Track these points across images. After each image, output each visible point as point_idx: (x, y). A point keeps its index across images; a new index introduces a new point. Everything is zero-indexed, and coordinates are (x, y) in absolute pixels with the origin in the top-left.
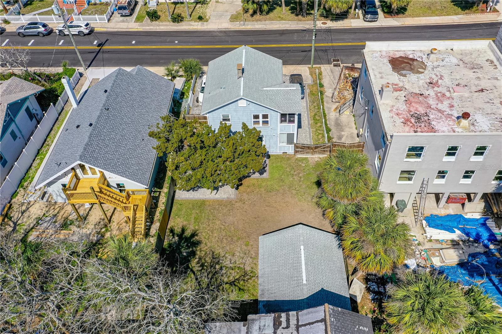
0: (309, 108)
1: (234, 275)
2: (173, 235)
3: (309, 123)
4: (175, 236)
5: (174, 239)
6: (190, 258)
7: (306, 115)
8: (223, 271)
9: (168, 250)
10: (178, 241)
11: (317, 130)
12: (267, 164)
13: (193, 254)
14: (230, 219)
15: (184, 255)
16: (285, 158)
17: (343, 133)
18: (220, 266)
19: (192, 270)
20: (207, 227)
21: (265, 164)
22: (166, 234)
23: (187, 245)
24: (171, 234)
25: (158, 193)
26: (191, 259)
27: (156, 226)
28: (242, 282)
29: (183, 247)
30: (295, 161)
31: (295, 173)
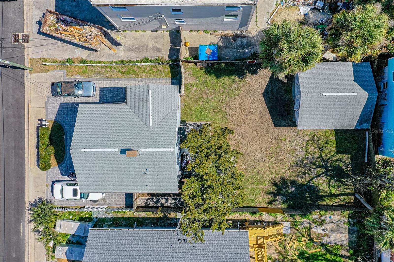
0: (109, 77)
1: (313, 148)
2: (275, 201)
3: (133, 80)
4: (275, 199)
5: (279, 200)
6: (297, 185)
7: (121, 82)
8: (310, 157)
9: (290, 203)
10: (280, 196)
11: (145, 72)
12: (193, 123)
13: (293, 183)
14: (258, 155)
15: (295, 189)
16: (185, 106)
17: (150, 46)
18: (305, 160)
19: (309, 182)
20: (266, 174)
21: (193, 125)
22: (273, 207)
23: (285, 188)
24: (273, 203)
25: (228, 222)
26: (298, 183)
27: (266, 217)
28: (320, 142)
29: (287, 191)
30: (189, 96)
31: (205, 97)
